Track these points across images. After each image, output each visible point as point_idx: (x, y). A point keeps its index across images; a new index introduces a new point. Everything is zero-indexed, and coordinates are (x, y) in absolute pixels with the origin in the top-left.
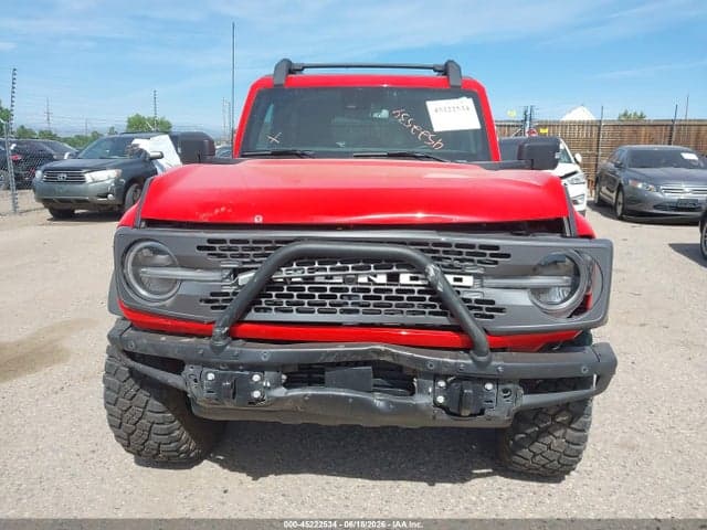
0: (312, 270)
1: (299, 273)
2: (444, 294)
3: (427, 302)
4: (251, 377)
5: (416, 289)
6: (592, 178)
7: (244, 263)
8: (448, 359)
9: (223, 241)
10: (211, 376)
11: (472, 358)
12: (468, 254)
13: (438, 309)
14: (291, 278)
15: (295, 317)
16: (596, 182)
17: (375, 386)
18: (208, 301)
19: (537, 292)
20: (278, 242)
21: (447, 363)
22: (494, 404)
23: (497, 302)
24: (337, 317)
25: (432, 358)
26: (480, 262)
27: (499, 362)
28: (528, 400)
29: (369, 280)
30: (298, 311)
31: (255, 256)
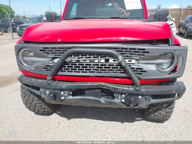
0: (79, 58)
1: (74, 59)
2: (125, 66)
3: (119, 69)
4: (61, 93)
5: (115, 64)
6: (178, 26)
7: (56, 55)
8: (126, 88)
9: (48, 48)
10: (48, 92)
11: (134, 88)
12: (134, 52)
13: (122, 71)
14: (72, 61)
15: (73, 74)
16: (179, 27)
17: (101, 95)
18: (45, 68)
19: (158, 65)
20: (66, 48)
21: (125, 89)
22: (141, 103)
23: (143, 69)
24: (88, 74)
25: (120, 88)
26: (138, 55)
27: (143, 89)
28: (153, 101)
29: (99, 61)
30: (75, 72)
31: (59, 53)
